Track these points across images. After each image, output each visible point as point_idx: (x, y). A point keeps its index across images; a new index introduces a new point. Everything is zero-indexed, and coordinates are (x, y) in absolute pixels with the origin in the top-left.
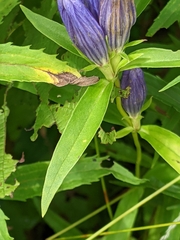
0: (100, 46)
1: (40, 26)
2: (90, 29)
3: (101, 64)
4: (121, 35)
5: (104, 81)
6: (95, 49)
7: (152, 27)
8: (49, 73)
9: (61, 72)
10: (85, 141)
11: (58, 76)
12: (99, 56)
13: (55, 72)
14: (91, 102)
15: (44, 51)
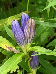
0: (22, 41)
1: (8, 31)
2: (20, 34)
3: (22, 47)
4: (30, 39)
5: (23, 53)
6: (20, 41)
7: (48, 45)
8: (6, 46)
9: (9, 46)
10: (9, 70)
11: (8, 48)
12: (21, 44)
13: (8, 46)
14: (16, 58)
15: (6, 39)
